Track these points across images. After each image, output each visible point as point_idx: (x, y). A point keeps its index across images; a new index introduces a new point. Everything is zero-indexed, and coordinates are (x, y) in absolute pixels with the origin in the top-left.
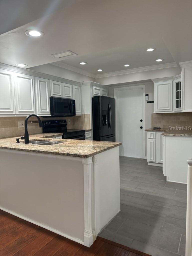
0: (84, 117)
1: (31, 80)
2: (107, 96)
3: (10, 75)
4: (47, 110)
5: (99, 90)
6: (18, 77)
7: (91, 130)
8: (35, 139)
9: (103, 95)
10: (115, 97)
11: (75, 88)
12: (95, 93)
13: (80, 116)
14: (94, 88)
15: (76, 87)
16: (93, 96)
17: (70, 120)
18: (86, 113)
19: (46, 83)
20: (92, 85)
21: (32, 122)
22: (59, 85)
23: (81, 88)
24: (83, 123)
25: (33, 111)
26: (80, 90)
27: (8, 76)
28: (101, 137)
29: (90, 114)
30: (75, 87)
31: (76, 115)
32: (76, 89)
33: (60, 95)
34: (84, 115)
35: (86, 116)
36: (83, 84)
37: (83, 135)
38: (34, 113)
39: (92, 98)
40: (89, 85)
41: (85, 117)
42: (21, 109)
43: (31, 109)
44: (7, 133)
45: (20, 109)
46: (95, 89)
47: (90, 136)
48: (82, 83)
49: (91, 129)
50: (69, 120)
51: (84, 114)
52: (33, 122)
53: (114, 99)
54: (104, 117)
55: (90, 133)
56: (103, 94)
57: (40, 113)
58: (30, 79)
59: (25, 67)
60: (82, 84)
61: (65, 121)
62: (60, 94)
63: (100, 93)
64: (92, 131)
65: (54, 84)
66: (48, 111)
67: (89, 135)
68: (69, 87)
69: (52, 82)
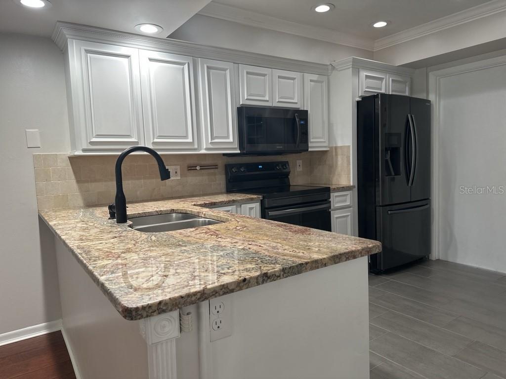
0: (334, 154)
1: (186, 66)
2: (407, 94)
3: (128, 57)
4: (228, 137)
5: (381, 79)
6: (151, 60)
7: (353, 187)
8: (173, 210)
9: (394, 93)
10: (432, 97)
11: (311, 81)
12: (367, 87)
13: (326, 151)
14: (363, 74)
15: (315, 77)
16: (360, 97)
17: (301, 161)
18: (339, 144)
19: (228, 72)
20: (357, 67)
21: (198, 168)
22: (264, 75)
23: (328, 79)
24: (332, 168)
25: (191, 141)
26: (325, 85)
27: (125, 60)
28: (380, 206)
29: (349, 146)
30: (309, 77)
31: (309, 150)
32: (312, 83)
33: (268, 101)
34: (334, 148)
35: (339, 151)
36: (333, 68)
37: (326, 200)
38: (194, 145)
39: (358, 102)
40: (349, 68)
41: (336, 155)
42: (160, 137)
43: (186, 137)
44: (138, 193)
45: (156, 137)
46: (367, 77)
47: (348, 203)
48: (331, 64)
49: (352, 184)
50: (299, 162)
51: (334, 146)
52: (200, 166)
53: (429, 101)
54: (394, 151)
55: (349, 197)
56: (392, 91)
57: (211, 146)
58: (183, 64)
59: (157, 33)
60: (330, 67)
61: (285, 164)
62: (267, 98)
63: (385, 86)
64: (356, 189)
65: (248, 73)
66: (231, 140)
67: (345, 201)
68: (293, 79)
69: (244, 69)
